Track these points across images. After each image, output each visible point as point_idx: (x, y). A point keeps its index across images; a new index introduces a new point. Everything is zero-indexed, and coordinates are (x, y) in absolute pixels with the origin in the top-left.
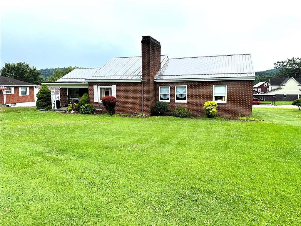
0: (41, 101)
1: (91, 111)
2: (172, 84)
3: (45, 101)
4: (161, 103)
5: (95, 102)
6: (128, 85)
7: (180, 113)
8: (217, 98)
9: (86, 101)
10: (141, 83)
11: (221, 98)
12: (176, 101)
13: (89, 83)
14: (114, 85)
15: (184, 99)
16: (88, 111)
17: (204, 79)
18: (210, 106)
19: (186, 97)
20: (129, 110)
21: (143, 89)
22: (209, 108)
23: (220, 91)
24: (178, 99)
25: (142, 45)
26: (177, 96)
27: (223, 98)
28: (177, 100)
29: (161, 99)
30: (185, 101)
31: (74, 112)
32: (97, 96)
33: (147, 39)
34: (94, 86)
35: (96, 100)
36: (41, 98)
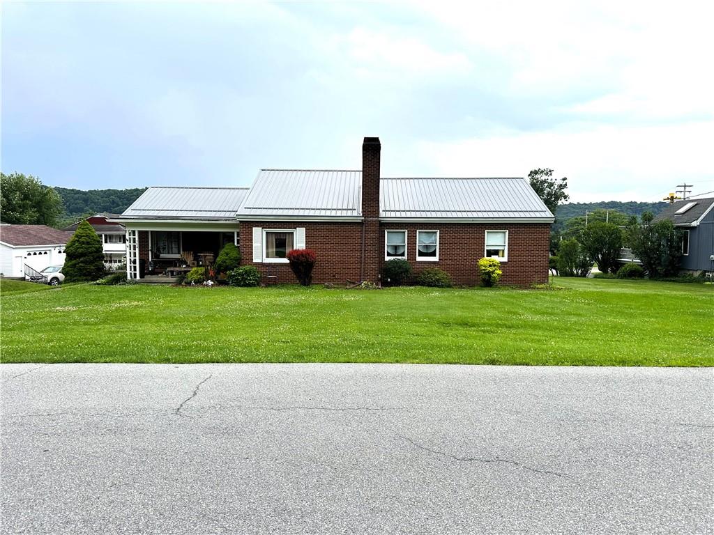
0: (82, 262)
1: (256, 280)
2: (412, 227)
3: (91, 262)
4: (391, 262)
5: (254, 261)
6: (332, 227)
7: (437, 280)
8: (490, 253)
9: (236, 260)
10: (361, 224)
11: (496, 253)
12: (419, 259)
13: (240, 221)
14: (302, 227)
15: (433, 254)
16: (250, 280)
17: (471, 219)
18: (490, 266)
19: (435, 251)
20: (334, 276)
21: (364, 236)
22: (490, 269)
23: (496, 240)
24: (421, 254)
25: (363, 154)
26: (419, 250)
27: (501, 253)
28: (419, 256)
29: (389, 255)
30: (436, 259)
31: (212, 283)
32: (260, 250)
33: (373, 143)
34: (254, 228)
35: (258, 258)
36: (82, 255)
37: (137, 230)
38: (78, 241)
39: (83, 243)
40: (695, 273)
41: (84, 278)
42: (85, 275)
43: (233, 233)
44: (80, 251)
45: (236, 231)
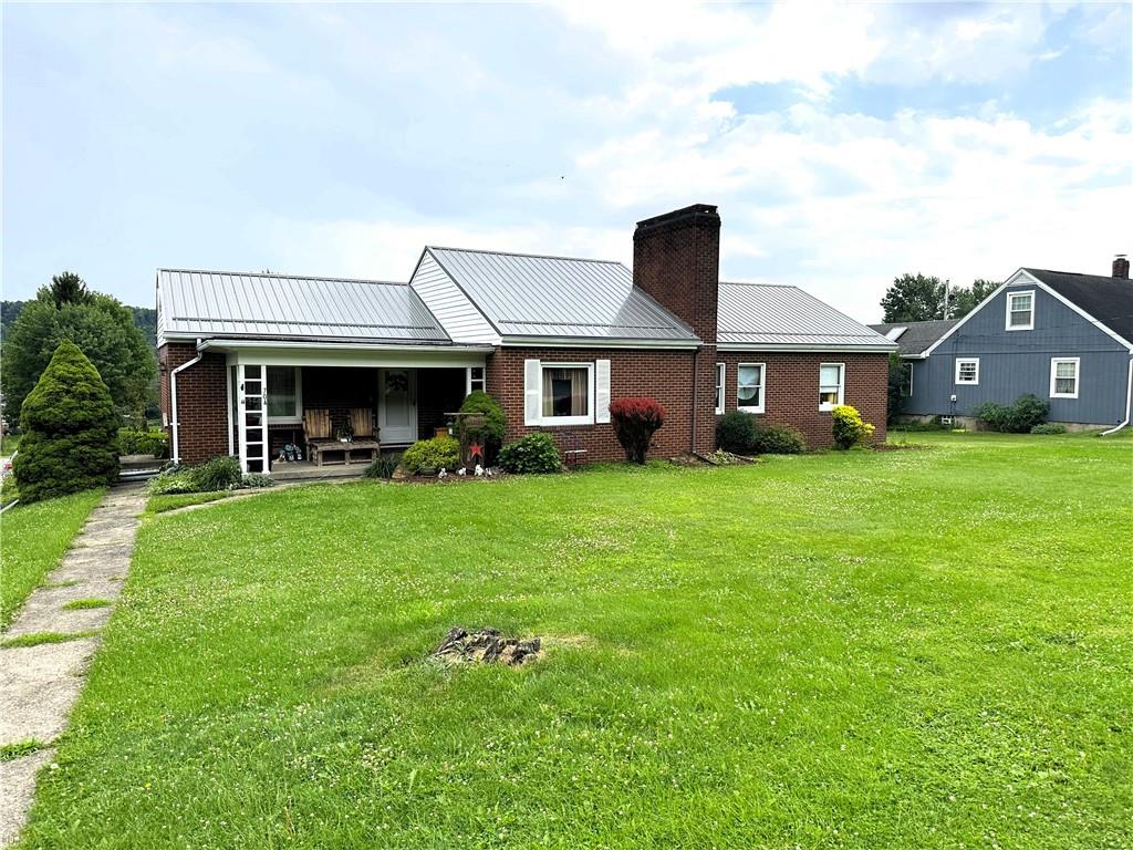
2: (732, 359)
5: (527, 423)
6: (651, 358)
10: (692, 352)
13: (504, 348)
14: (605, 358)
19: (756, 396)
21: (695, 373)
28: (739, 405)
30: (760, 410)
34: (526, 361)
35: (534, 417)
36: (85, 425)
37: (264, 364)
38: (68, 392)
39: (83, 396)
40: (923, 418)
41: (93, 480)
42: (92, 473)
43: (464, 370)
44: (80, 415)
45: (469, 366)
